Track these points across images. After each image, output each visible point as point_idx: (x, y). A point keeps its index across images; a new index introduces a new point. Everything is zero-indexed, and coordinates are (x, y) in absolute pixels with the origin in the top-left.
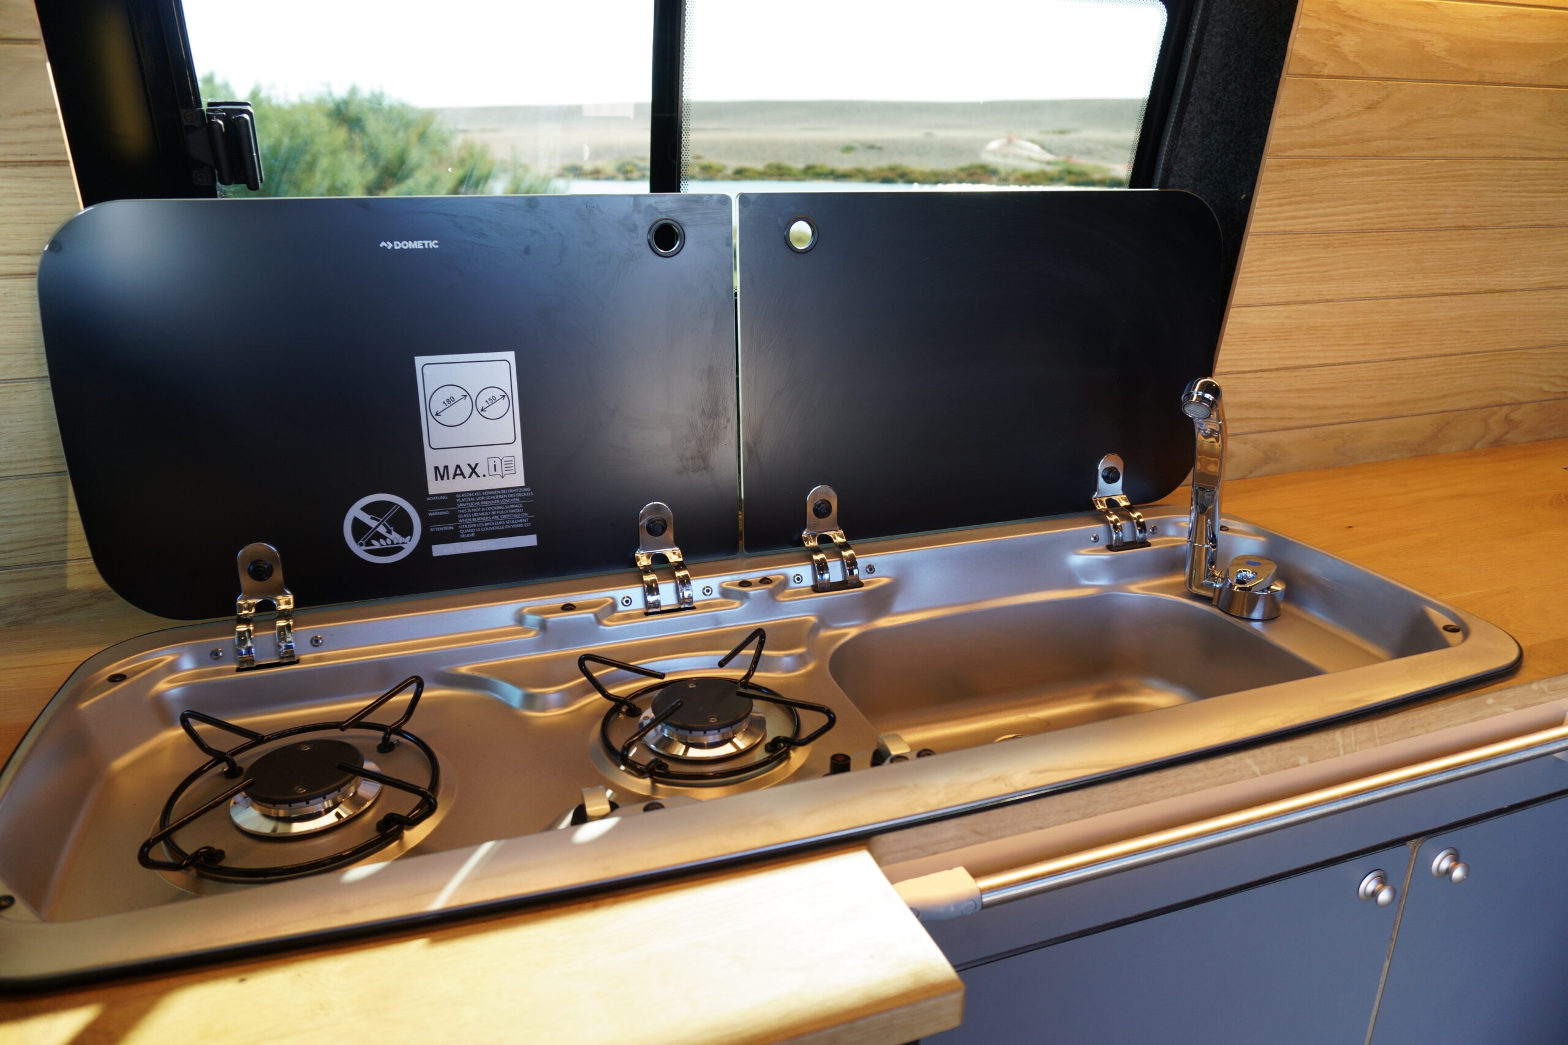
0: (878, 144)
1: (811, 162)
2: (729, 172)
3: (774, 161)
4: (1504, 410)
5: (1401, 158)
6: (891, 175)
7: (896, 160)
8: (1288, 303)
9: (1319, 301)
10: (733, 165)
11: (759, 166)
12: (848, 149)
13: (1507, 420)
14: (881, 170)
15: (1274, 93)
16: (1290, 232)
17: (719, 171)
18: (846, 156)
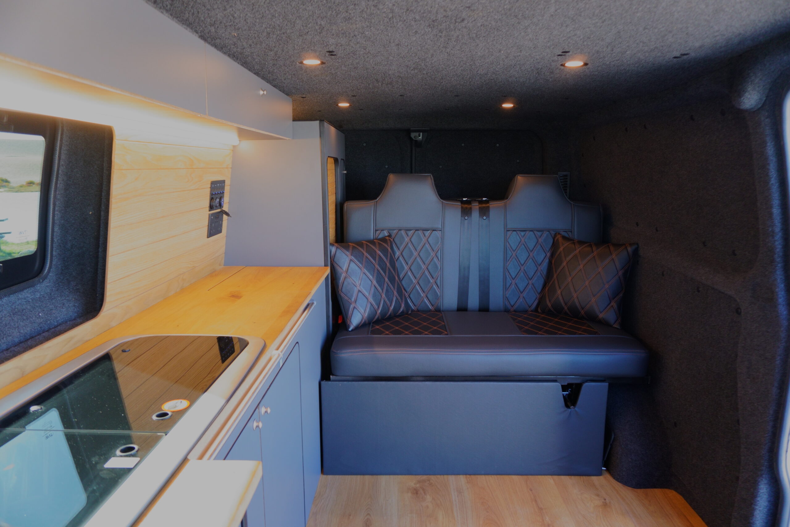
4: (182, 276)
13: (182, 279)
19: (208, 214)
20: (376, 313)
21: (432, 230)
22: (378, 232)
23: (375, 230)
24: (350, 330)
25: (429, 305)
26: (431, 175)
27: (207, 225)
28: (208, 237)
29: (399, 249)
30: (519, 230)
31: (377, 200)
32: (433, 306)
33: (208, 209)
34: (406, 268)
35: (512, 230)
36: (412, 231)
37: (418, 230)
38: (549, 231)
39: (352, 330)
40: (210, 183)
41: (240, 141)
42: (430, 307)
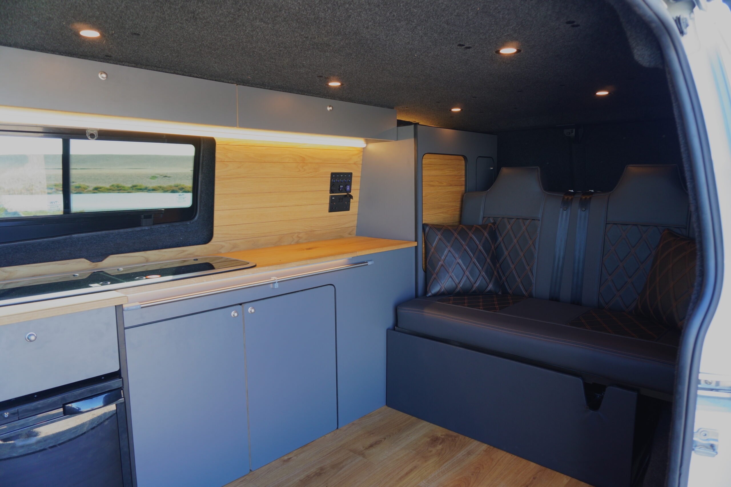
0: (168, 175)
1: (135, 184)
2: (91, 189)
3: (115, 183)
4: (296, 234)
5: (250, 178)
6: (175, 189)
7: (178, 182)
8: (230, 210)
9: (238, 209)
10: (93, 185)
11: (108, 186)
12: (154, 177)
13: (298, 236)
14: (171, 186)
15: (215, 165)
16: (226, 194)
17: (85, 189)
18: (153, 181)
19: (329, 196)
20: (457, 287)
21: (531, 219)
22: (485, 219)
23: (483, 217)
24: (428, 296)
25: (522, 289)
26: (539, 167)
27: (329, 203)
28: (329, 212)
29: (501, 236)
30: (620, 224)
31: (488, 191)
32: (526, 291)
33: (329, 192)
34: (506, 253)
35: (612, 223)
36: (513, 220)
37: (519, 219)
38: (656, 226)
39: (430, 296)
40: (330, 173)
41: (367, 144)
42: (524, 292)
